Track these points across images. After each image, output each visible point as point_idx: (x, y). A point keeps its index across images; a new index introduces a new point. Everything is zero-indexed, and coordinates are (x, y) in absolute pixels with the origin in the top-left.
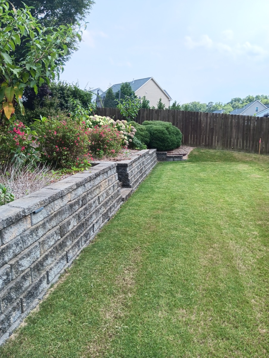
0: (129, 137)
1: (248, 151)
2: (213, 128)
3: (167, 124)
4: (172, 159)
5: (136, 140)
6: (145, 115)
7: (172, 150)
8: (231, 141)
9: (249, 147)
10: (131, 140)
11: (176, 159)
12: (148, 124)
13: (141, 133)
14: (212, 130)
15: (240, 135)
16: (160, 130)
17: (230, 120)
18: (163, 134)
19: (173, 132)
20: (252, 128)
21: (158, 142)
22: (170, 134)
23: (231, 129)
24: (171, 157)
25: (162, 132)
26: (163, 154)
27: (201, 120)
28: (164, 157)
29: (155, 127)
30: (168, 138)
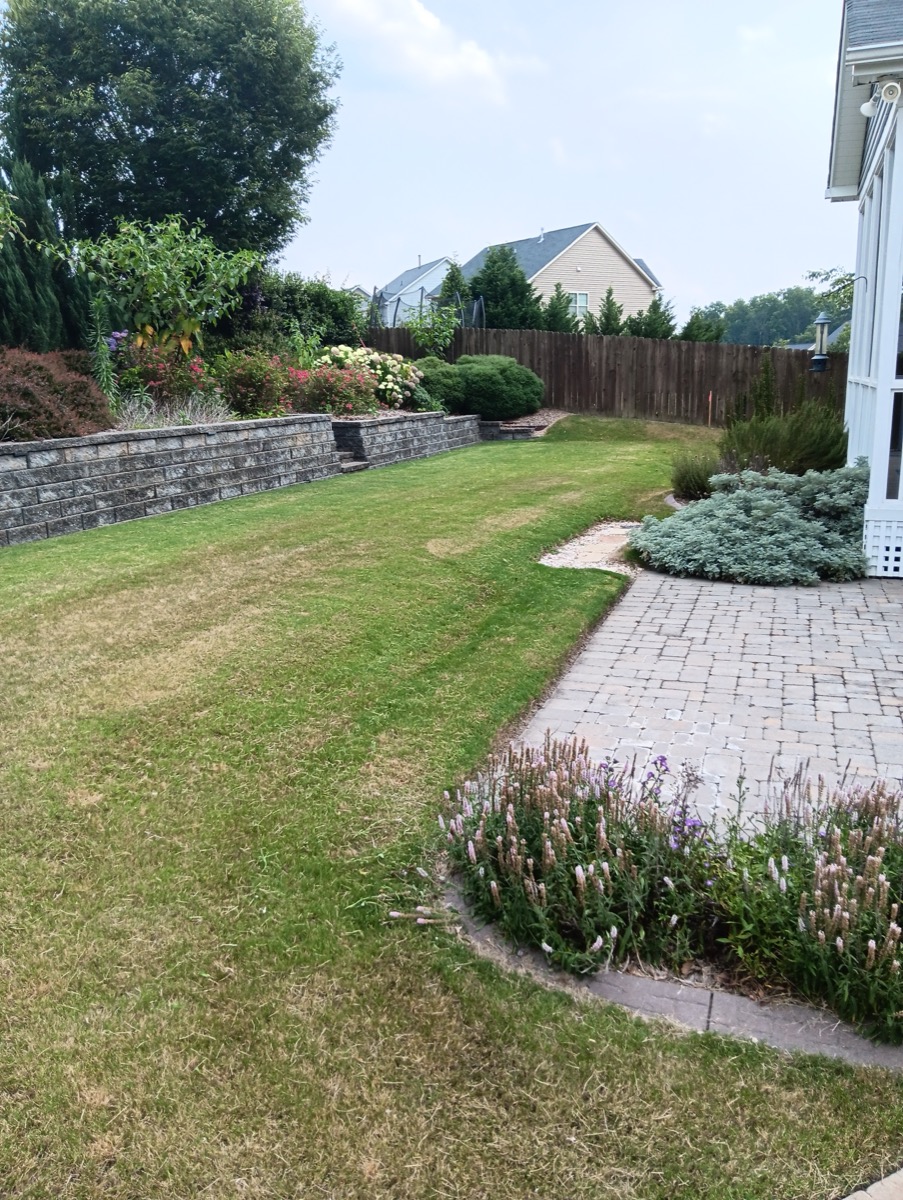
0: (405, 387)
1: (689, 421)
2: (614, 371)
3: (504, 360)
4: (510, 436)
5: (422, 394)
6: (472, 342)
7: (516, 417)
8: (652, 399)
9: (692, 411)
10: (408, 393)
11: (519, 437)
12: (469, 362)
13: (446, 381)
14: (612, 374)
15: (673, 386)
16: (485, 375)
17: (650, 352)
18: (493, 383)
19: (517, 380)
20: (696, 369)
21: (481, 400)
22: (508, 383)
23: (653, 372)
24: (508, 432)
25: (489, 379)
26: (492, 425)
27: (587, 353)
28: (494, 431)
29: (477, 368)
30: (503, 392)
